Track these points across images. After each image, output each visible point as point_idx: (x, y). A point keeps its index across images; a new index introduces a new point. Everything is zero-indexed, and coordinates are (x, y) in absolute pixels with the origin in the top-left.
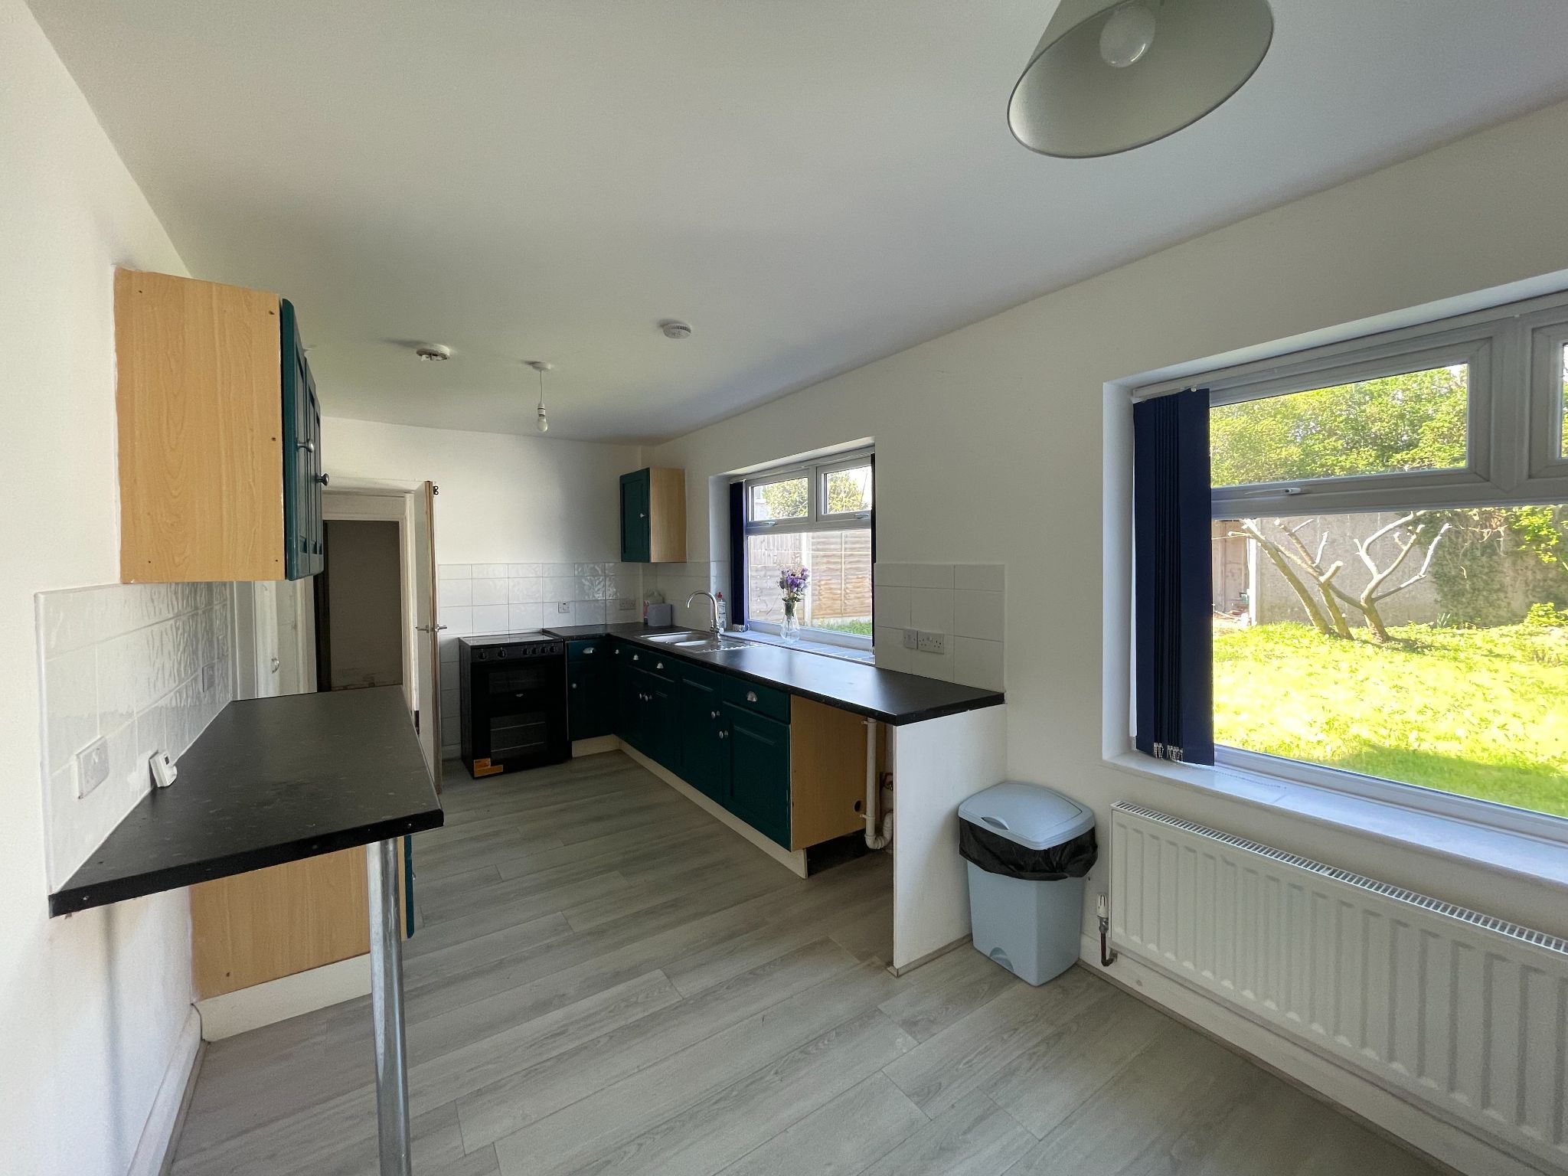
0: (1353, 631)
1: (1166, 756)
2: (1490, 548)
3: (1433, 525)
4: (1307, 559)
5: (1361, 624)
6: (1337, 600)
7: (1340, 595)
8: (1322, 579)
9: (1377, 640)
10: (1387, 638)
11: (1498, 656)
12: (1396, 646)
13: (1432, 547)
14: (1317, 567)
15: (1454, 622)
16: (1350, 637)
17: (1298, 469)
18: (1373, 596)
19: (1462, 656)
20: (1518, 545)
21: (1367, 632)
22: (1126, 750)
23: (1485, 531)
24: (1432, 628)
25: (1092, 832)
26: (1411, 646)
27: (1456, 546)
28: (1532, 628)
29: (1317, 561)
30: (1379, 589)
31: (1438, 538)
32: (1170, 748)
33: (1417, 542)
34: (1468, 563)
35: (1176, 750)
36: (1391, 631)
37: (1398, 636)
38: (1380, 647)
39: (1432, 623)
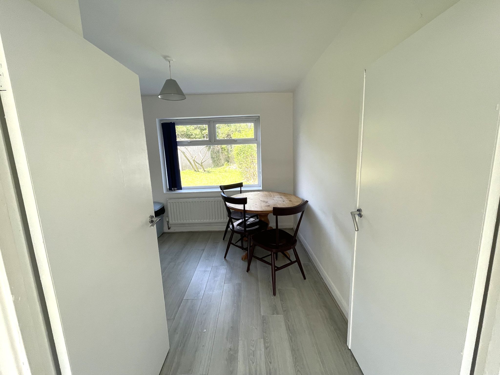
0: (199, 170)
1: (174, 190)
2: (218, 152)
3: (210, 147)
4: (190, 154)
5: (201, 169)
6: (196, 164)
7: (197, 163)
8: (193, 159)
9: (203, 171)
10: (205, 171)
11: (221, 172)
12: (207, 172)
13: (210, 151)
14: (192, 156)
15: (214, 167)
16: (199, 171)
17: (186, 133)
18: (202, 162)
19: (216, 173)
20: (222, 151)
21: (201, 170)
22: (167, 191)
23: (218, 148)
24: (212, 168)
25: (163, 207)
26: (209, 172)
27: (214, 151)
28: (225, 167)
29: (192, 155)
30: (203, 161)
31: (211, 149)
32: (175, 188)
33: (208, 150)
34: (216, 155)
35: (176, 188)
36: (205, 170)
37: (207, 170)
38: (204, 173)
39: (211, 167)
